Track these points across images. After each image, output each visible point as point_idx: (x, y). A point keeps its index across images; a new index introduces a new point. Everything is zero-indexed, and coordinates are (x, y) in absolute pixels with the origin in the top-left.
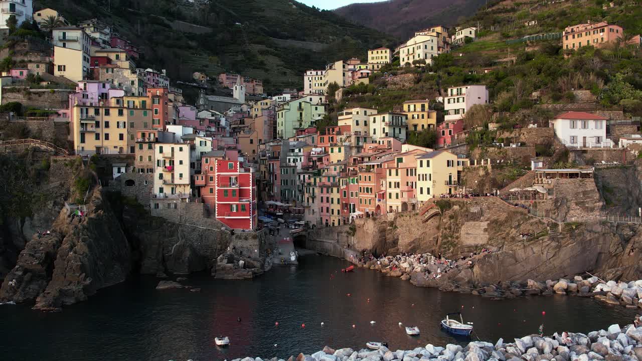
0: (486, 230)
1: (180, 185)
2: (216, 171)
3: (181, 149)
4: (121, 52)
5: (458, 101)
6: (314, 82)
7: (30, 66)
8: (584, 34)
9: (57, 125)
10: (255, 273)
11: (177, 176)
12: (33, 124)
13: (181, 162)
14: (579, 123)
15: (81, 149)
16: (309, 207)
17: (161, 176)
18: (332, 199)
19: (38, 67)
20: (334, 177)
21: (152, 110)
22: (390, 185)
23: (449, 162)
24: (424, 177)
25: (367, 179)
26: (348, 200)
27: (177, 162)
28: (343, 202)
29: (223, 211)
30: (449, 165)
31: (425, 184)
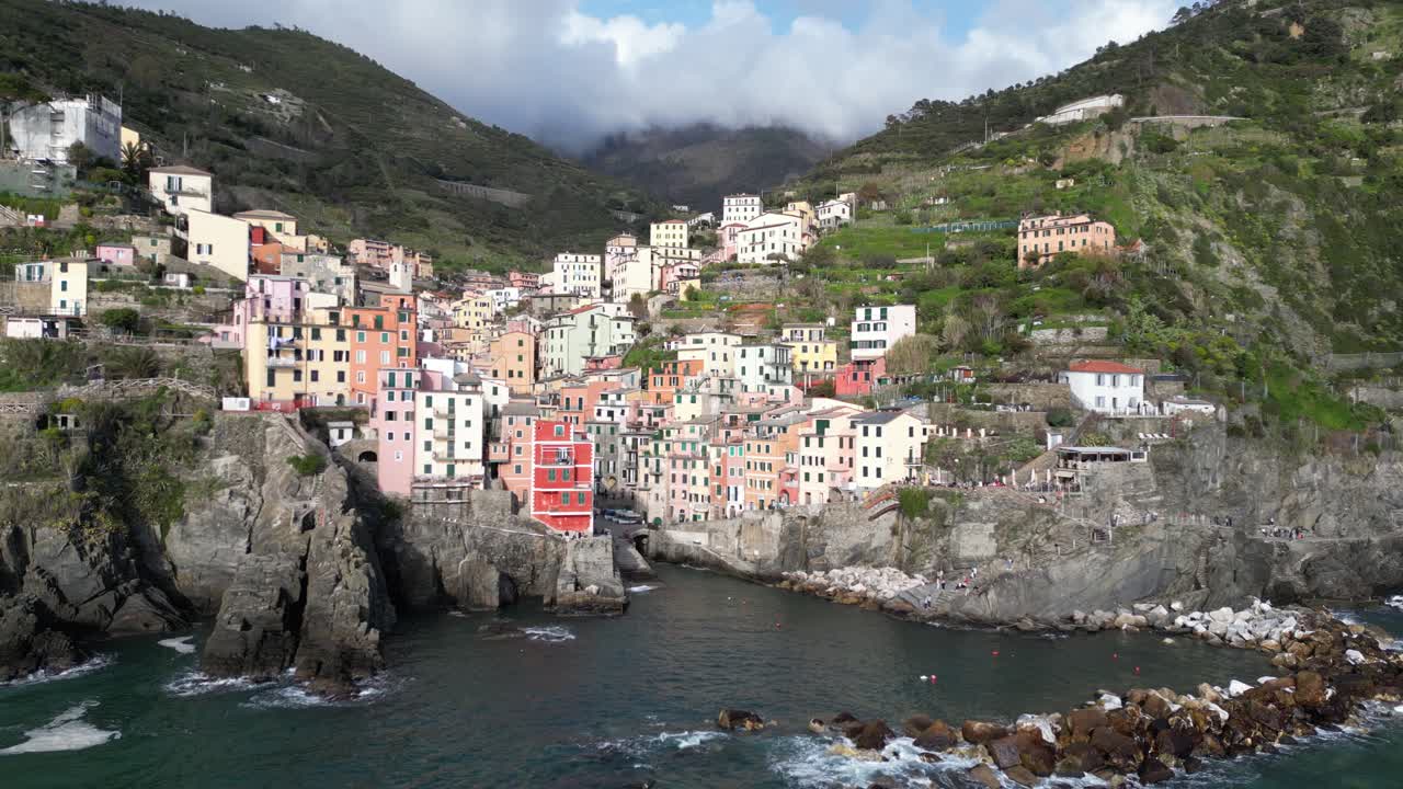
0: (992, 536)
1: (463, 460)
2: (533, 438)
3: (468, 402)
4: (286, 219)
5: (875, 329)
6: (570, 273)
7: (136, 241)
8: (1053, 232)
9: (218, 353)
11: (459, 446)
12: (167, 350)
13: (468, 424)
14: (1108, 378)
15: (267, 397)
16: (648, 489)
17: (428, 446)
18: (694, 478)
19: (154, 243)
20: (694, 444)
21: (397, 332)
22: (807, 460)
23: (911, 429)
24: (872, 452)
25: (763, 449)
26: (724, 480)
27: (460, 423)
28: (716, 484)
29: (544, 503)
30: (911, 434)
31: (872, 462)
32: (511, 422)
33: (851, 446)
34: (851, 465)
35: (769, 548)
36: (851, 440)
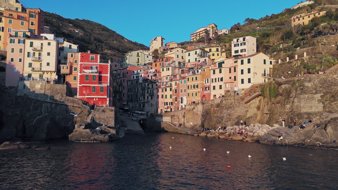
0: (320, 101)
1: (47, 72)
2: (79, 62)
3: (49, 44)
5: (241, 45)
10: (111, 138)
11: (44, 64)
13: (49, 54)
16: (148, 102)
17: (30, 65)
18: (166, 96)
20: (167, 83)
21: (29, 21)
22: (214, 81)
23: (265, 61)
24: (246, 71)
25: (194, 79)
26: (178, 95)
27: (44, 53)
28: (175, 97)
29: (84, 92)
30: (265, 63)
31: (246, 76)
32: (72, 56)
33: (235, 71)
34: (235, 80)
35: (197, 121)
36: (235, 68)
